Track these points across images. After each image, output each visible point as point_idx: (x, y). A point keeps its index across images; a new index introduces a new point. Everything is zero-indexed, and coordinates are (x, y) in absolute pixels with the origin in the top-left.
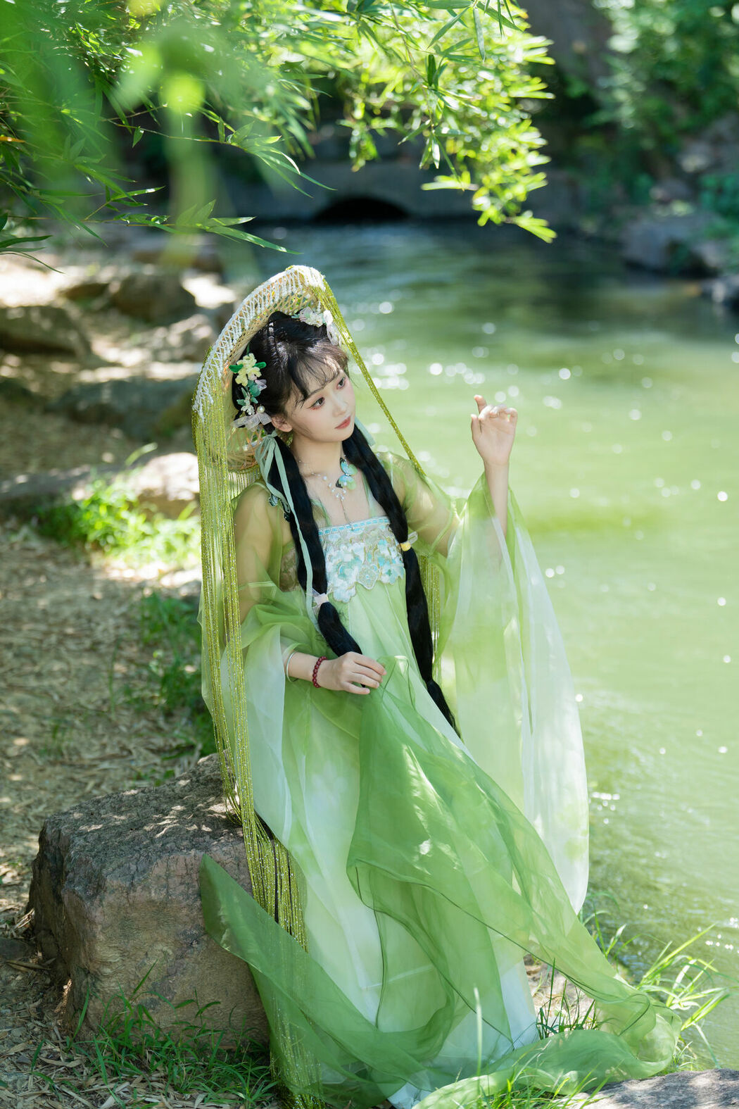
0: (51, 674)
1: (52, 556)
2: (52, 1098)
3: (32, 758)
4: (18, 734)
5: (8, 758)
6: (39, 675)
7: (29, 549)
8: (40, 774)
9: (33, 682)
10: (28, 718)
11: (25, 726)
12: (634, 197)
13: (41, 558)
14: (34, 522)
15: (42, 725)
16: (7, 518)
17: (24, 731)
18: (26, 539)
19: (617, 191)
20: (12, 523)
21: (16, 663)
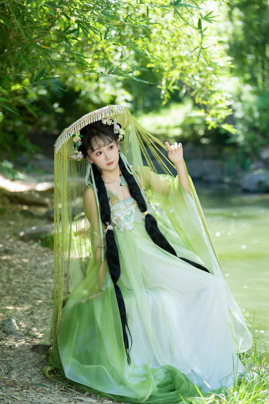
0: (50, 283)
1: (47, 252)
2: (65, 391)
3: (45, 306)
4: (39, 299)
5: (36, 306)
6: (45, 283)
7: (38, 250)
8: (49, 311)
9: (43, 285)
10: (42, 295)
11: (42, 297)
12: (244, 168)
13: (43, 252)
14: (40, 241)
15: (48, 297)
16: (29, 240)
17: (41, 298)
18: (37, 247)
19: (238, 167)
20: (31, 242)
21: (37, 279)
